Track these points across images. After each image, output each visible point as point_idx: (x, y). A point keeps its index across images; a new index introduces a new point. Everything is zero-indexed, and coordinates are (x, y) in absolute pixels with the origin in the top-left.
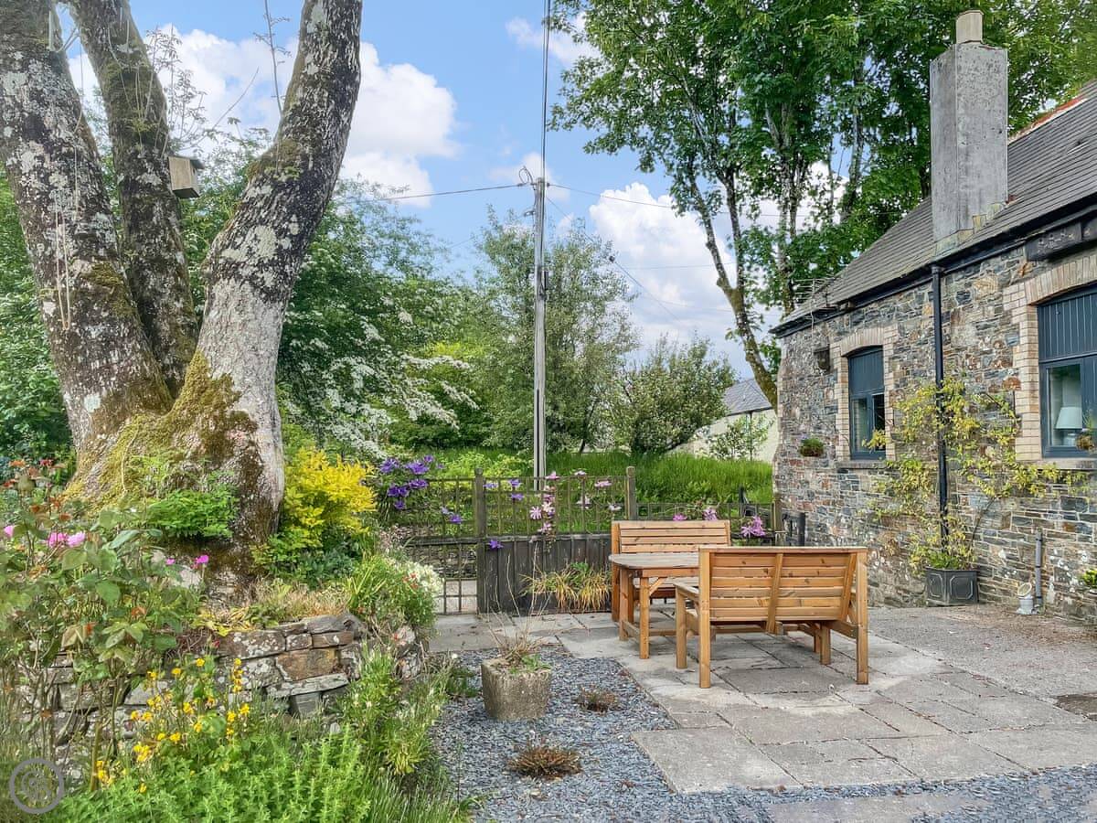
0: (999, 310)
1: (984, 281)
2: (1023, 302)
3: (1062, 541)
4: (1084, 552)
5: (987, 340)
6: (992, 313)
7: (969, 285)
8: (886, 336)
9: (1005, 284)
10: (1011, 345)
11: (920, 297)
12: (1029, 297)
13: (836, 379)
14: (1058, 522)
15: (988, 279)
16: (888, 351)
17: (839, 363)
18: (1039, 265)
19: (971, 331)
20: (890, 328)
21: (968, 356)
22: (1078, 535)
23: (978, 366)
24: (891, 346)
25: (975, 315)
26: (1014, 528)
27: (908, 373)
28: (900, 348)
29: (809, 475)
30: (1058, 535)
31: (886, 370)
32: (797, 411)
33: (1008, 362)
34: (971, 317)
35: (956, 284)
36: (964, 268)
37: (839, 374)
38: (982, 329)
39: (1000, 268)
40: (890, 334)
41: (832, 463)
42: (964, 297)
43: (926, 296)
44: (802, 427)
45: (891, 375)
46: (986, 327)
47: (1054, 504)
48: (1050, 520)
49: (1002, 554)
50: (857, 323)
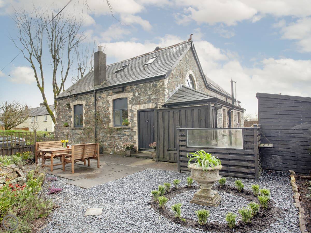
0: (107, 100)
1: (104, 95)
2: (111, 99)
3: (117, 141)
4: (121, 142)
5: (104, 105)
6: (105, 101)
7: (101, 95)
8: (83, 103)
9: (108, 96)
10: (109, 106)
11: (91, 96)
12: (112, 98)
13: (71, 110)
14: (117, 138)
15: (104, 94)
16: (84, 105)
17: (72, 107)
18: (114, 93)
19: (101, 103)
20: (84, 101)
21: (101, 108)
22: (120, 140)
23: (103, 110)
24: (85, 105)
25: (102, 100)
26: (109, 139)
27: (88, 110)
28: (86, 105)
29: (64, 131)
30: (117, 140)
31: (83, 109)
32: (61, 117)
33: (108, 110)
34: (101, 101)
35: (98, 95)
36: (100, 92)
37: (72, 110)
38: (103, 103)
39: (107, 93)
40: (84, 102)
41: (70, 128)
42: (100, 97)
43: (92, 96)
44: (62, 120)
45: (84, 110)
46: (104, 103)
47: (116, 135)
48: (115, 137)
49: (107, 144)
50: (77, 99)
